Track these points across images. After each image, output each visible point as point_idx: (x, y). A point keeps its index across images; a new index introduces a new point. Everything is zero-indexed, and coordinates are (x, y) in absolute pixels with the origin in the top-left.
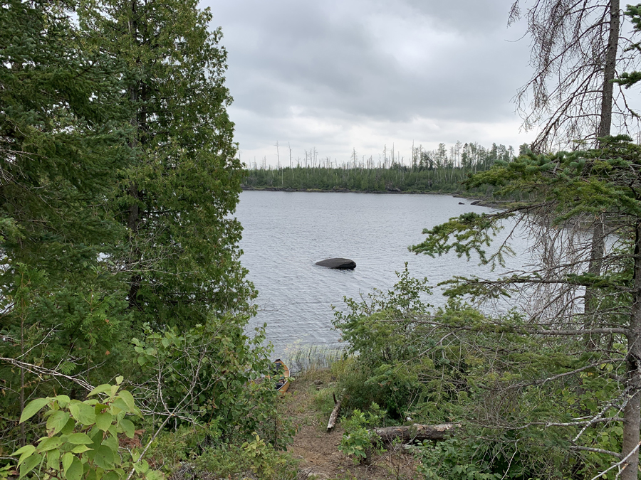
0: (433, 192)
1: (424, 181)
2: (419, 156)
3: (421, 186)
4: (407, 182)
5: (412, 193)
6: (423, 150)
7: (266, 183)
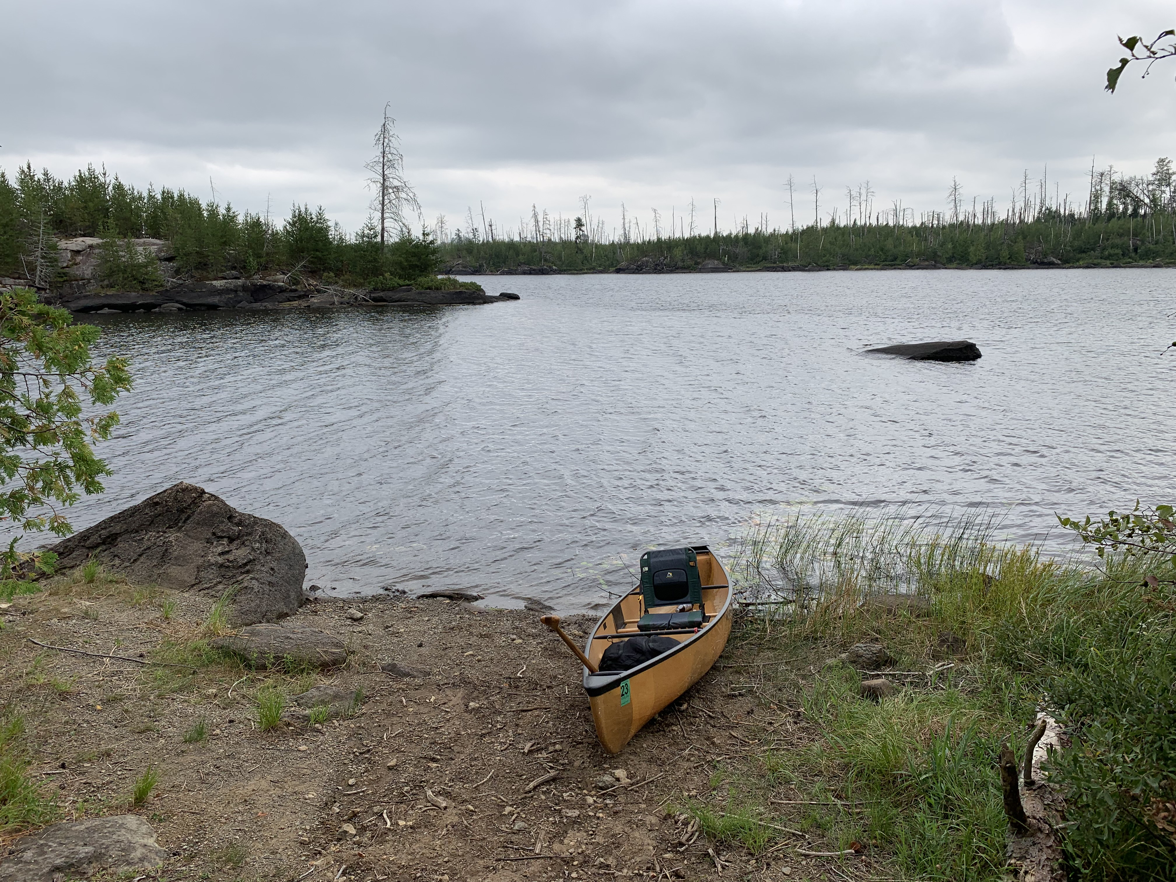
0: (1141, 263)
1: (1118, 241)
2: (1107, 189)
3: (1112, 252)
4: (1076, 243)
5: (1088, 267)
6: (1116, 178)
7: (765, 258)
